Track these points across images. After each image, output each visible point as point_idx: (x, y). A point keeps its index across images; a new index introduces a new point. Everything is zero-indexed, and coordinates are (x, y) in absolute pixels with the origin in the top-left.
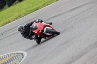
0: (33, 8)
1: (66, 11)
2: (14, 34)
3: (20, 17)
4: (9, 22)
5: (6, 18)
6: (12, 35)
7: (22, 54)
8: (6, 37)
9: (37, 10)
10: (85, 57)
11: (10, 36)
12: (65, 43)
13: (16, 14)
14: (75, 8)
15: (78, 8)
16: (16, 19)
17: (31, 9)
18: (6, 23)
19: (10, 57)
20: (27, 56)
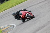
0: (19, 2)
1: (36, 3)
2: (9, 15)
3: (12, 6)
4: (7, 9)
5: (5, 7)
6: (8, 16)
7: (13, 26)
8: (5, 17)
9: (21, 3)
10: (46, 27)
11: (7, 16)
12: (36, 20)
13: (11, 5)
14: (41, 2)
15: (42, 2)
16: (10, 7)
17: (18, 2)
18: (5, 10)
19: (7, 27)
20: (16, 27)
